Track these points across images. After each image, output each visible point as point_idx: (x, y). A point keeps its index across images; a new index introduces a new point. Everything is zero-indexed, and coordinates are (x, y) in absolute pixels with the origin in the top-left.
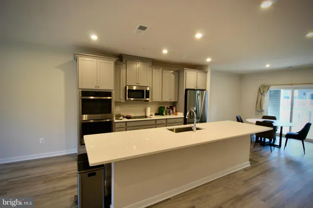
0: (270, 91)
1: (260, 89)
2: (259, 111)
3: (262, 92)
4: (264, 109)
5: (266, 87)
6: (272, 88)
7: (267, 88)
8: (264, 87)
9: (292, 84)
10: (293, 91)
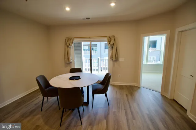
0: (74, 43)
1: (66, 42)
2: (67, 63)
3: (68, 44)
4: (71, 61)
5: (70, 40)
6: (76, 41)
7: (72, 40)
8: (69, 39)
9: (90, 37)
10: (91, 43)
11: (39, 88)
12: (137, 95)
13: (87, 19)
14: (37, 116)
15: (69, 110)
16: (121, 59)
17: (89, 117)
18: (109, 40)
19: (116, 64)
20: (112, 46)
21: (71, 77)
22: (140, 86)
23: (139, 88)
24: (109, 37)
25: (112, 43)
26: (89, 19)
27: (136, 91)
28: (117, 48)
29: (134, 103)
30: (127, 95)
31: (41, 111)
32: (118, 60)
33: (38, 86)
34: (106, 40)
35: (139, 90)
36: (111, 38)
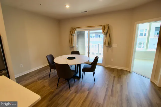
0: (77, 32)
1: (70, 31)
2: (71, 47)
3: (72, 33)
4: (74, 45)
6: (78, 30)
7: (74, 30)
8: (72, 29)
9: (88, 27)
10: (89, 32)
11: (48, 65)
12: (124, 78)
13: (85, 12)
14: (46, 80)
15: (66, 80)
16: (114, 45)
17: (77, 87)
18: (104, 29)
19: (109, 49)
20: (106, 34)
21: (68, 58)
22: (131, 71)
23: (130, 72)
24: (104, 26)
25: (106, 31)
26: (86, 12)
27: (125, 74)
28: (111, 36)
29: (118, 84)
30: (114, 77)
31: (49, 78)
32: (111, 46)
33: (48, 63)
34: (101, 29)
35: (129, 74)
36: (106, 26)
